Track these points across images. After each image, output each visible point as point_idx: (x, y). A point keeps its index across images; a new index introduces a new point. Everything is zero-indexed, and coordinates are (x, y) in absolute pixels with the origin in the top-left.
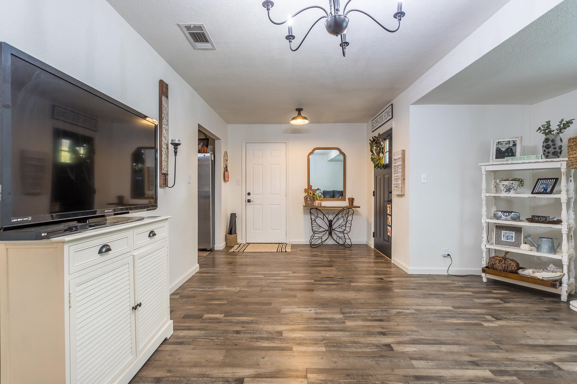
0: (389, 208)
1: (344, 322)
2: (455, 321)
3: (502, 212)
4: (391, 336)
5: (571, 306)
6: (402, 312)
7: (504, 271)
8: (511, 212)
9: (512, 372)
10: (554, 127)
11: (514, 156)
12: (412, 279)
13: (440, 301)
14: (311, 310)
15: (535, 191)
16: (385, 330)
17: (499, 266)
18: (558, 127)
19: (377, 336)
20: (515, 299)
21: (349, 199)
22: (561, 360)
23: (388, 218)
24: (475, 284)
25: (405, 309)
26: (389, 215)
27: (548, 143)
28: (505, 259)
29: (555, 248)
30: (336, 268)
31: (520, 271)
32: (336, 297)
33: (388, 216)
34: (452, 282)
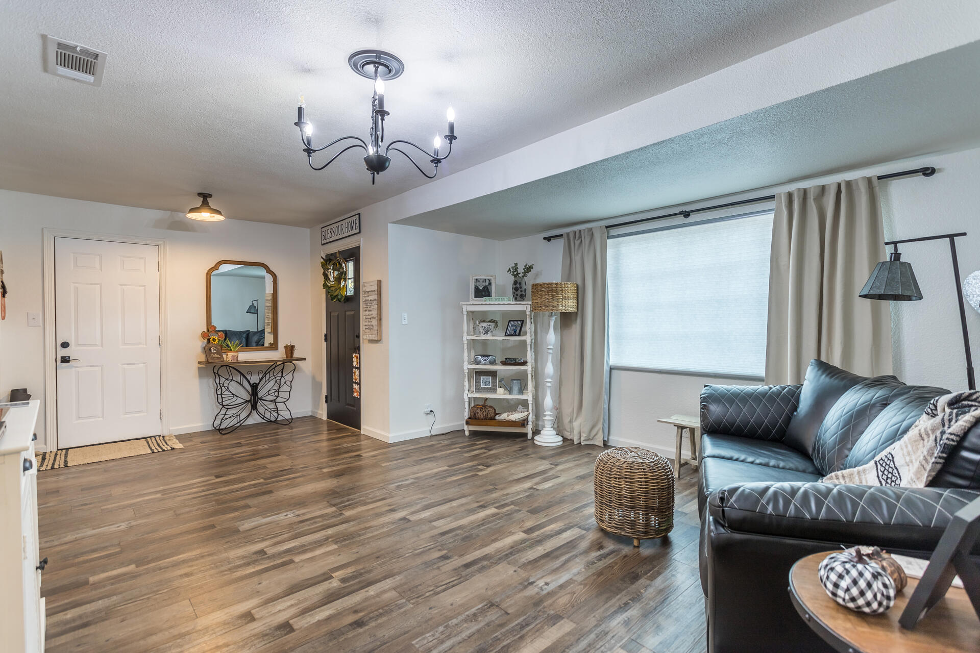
0: (355, 358)
1: (342, 514)
2: (454, 478)
3: (481, 356)
4: (402, 510)
5: (535, 442)
6: (402, 484)
7: (485, 419)
8: (489, 356)
9: (509, 503)
10: (521, 270)
11: (489, 296)
12: (396, 448)
13: (434, 464)
14: (287, 515)
15: (508, 333)
16: (393, 507)
17: (481, 415)
18: (523, 271)
19: (387, 514)
20: (495, 445)
21: (286, 347)
22: (537, 484)
23: (355, 373)
24: (460, 440)
25: (403, 481)
26: (356, 368)
27: (517, 286)
28: (484, 406)
29: (523, 388)
30: (287, 456)
31: (497, 417)
32: (313, 491)
33: (354, 370)
34: (437, 442)
